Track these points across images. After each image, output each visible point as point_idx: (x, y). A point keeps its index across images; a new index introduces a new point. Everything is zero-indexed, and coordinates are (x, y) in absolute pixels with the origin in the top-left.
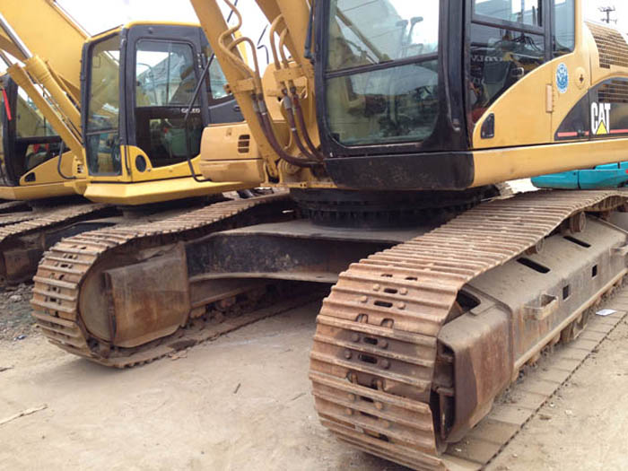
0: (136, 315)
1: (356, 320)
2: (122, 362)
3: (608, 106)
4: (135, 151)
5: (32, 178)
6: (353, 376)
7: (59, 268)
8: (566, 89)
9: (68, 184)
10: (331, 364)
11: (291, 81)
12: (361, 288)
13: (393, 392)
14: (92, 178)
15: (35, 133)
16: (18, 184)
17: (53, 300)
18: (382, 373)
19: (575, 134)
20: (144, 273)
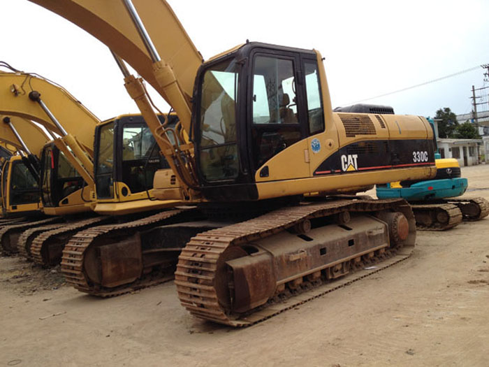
0: (113, 270)
1: (193, 256)
2: (105, 295)
3: (355, 156)
4: (122, 185)
5: (66, 202)
6: (190, 279)
7: (75, 245)
8: (319, 151)
9: (87, 205)
10: (182, 276)
11: (188, 150)
12: (198, 243)
13: (202, 284)
14: (99, 201)
15: (70, 174)
16: (58, 206)
17: (72, 261)
18: (199, 277)
19: (329, 172)
20: (118, 248)
